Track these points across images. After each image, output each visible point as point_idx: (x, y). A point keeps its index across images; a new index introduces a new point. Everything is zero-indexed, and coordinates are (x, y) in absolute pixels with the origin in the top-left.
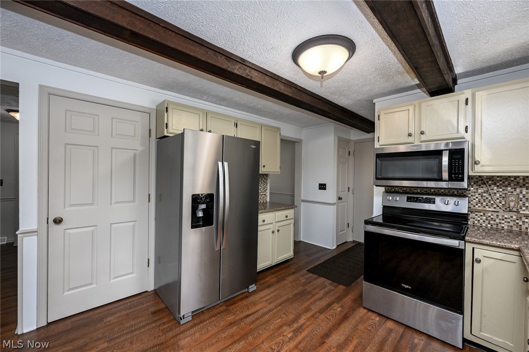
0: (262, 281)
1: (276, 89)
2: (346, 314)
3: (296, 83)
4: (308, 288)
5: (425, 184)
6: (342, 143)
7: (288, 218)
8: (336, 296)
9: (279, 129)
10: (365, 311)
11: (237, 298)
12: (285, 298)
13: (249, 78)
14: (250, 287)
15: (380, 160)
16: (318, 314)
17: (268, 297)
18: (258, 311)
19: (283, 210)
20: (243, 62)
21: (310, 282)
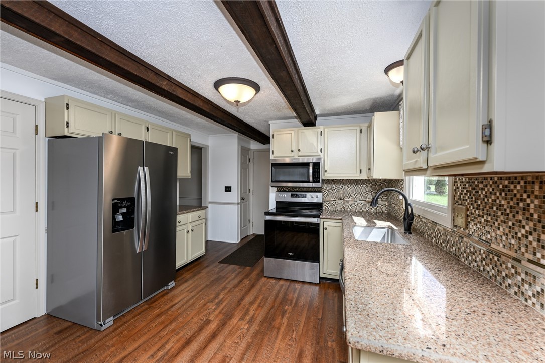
0: (179, 279)
1: (197, 105)
2: (253, 284)
3: (213, 101)
4: (222, 274)
5: (301, 185)
6: (244, 152)
7: (201, 218)
8: (245, 274)
9: (189, 135)
10: (266, 279)
11: (157, 296)
12: (204, 285)
13: (174, 93)
14: (169, 284)
15: (275, 168)
16: (233, 289)
17: (188, 288)
18: (182, 300)
19: (197, 211)
20: (169, 79)
21: (223, 270)
